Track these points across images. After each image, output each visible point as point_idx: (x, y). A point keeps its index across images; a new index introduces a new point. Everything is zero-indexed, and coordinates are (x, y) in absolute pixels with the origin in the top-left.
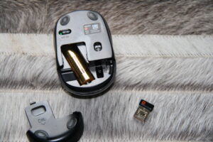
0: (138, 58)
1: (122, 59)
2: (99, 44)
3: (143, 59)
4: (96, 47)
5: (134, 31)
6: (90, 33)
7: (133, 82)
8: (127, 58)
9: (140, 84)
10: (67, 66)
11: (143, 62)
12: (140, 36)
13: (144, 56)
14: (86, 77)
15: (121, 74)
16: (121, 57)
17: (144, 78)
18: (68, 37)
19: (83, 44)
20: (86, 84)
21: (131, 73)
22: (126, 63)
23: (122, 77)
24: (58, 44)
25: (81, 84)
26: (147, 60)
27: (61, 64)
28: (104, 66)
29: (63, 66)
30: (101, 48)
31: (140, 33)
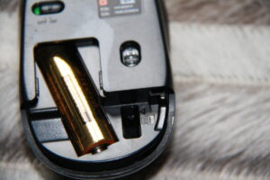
0: (240, 87)
1: (200, 88)
2: (134, 45)
3: (253, 90)
4: (127, 53)
5: (233, 15)
6: (112, 15)
7: (223, 152)
8: (212, 85)
9: (243, 158)
10: (46, 101)
11: (252, 100)
12: (247, 29)
13: (255, 83)
14: (96, 134)
15: (191, 129)
16: (195, 84)
17: (253, 143)
18: (54, 21)
19: (94, 42)
20: (93, 152)
21: (221, 126)
22: (207, 101)
23: (194, 136)
24: (27, 39)
25: (79, 153)
26: (262, 94)
27: (31, 96)
28: (143, 105)
29: (36, 101)
30: (139, 58)
31: (247, 23)
